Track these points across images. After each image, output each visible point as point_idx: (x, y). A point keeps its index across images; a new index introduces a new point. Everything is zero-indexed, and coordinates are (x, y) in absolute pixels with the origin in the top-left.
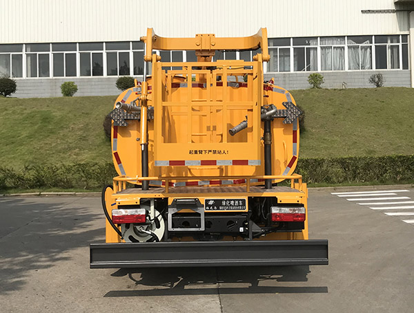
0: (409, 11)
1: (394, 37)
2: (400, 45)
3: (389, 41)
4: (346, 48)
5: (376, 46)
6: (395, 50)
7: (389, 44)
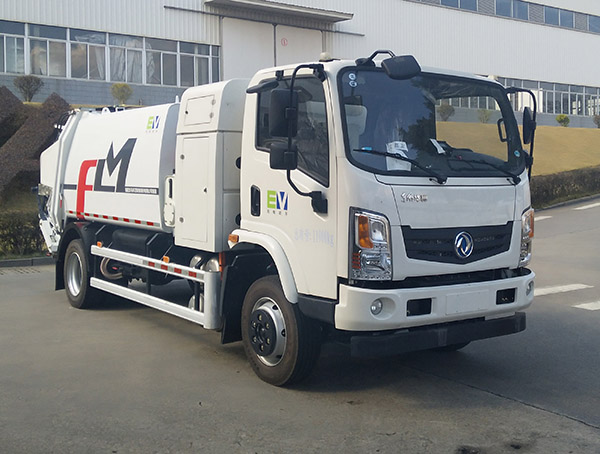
0: (221, 17)
1: (204, 48)
2: (210, 57)
3: (196, 51)
4: (144, 53)
5: (181, 56)
6: (203, 63)
7: (196, 55)
